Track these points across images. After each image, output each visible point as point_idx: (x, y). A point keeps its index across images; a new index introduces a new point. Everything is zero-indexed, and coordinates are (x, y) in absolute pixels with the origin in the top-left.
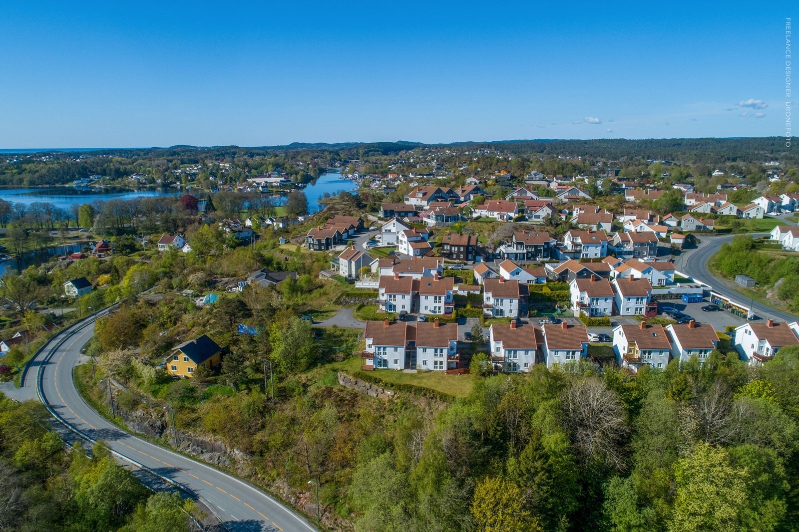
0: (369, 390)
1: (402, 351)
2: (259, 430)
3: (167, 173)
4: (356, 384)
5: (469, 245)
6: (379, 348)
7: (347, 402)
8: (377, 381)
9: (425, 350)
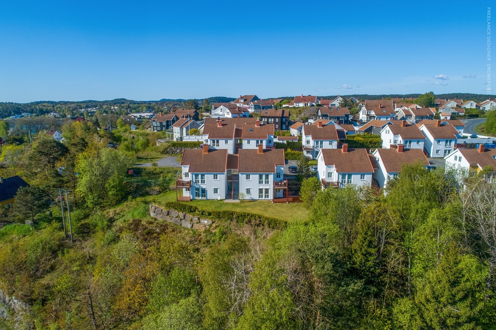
0: (183, 221)
1: (222, 178)
2: (48, 272)
3: (75, 111)
4: (168, 215)
5: (282, 117)
6: (197, 176)
7: (155, 235)
8: (192, 210)
9: (248, 177)
